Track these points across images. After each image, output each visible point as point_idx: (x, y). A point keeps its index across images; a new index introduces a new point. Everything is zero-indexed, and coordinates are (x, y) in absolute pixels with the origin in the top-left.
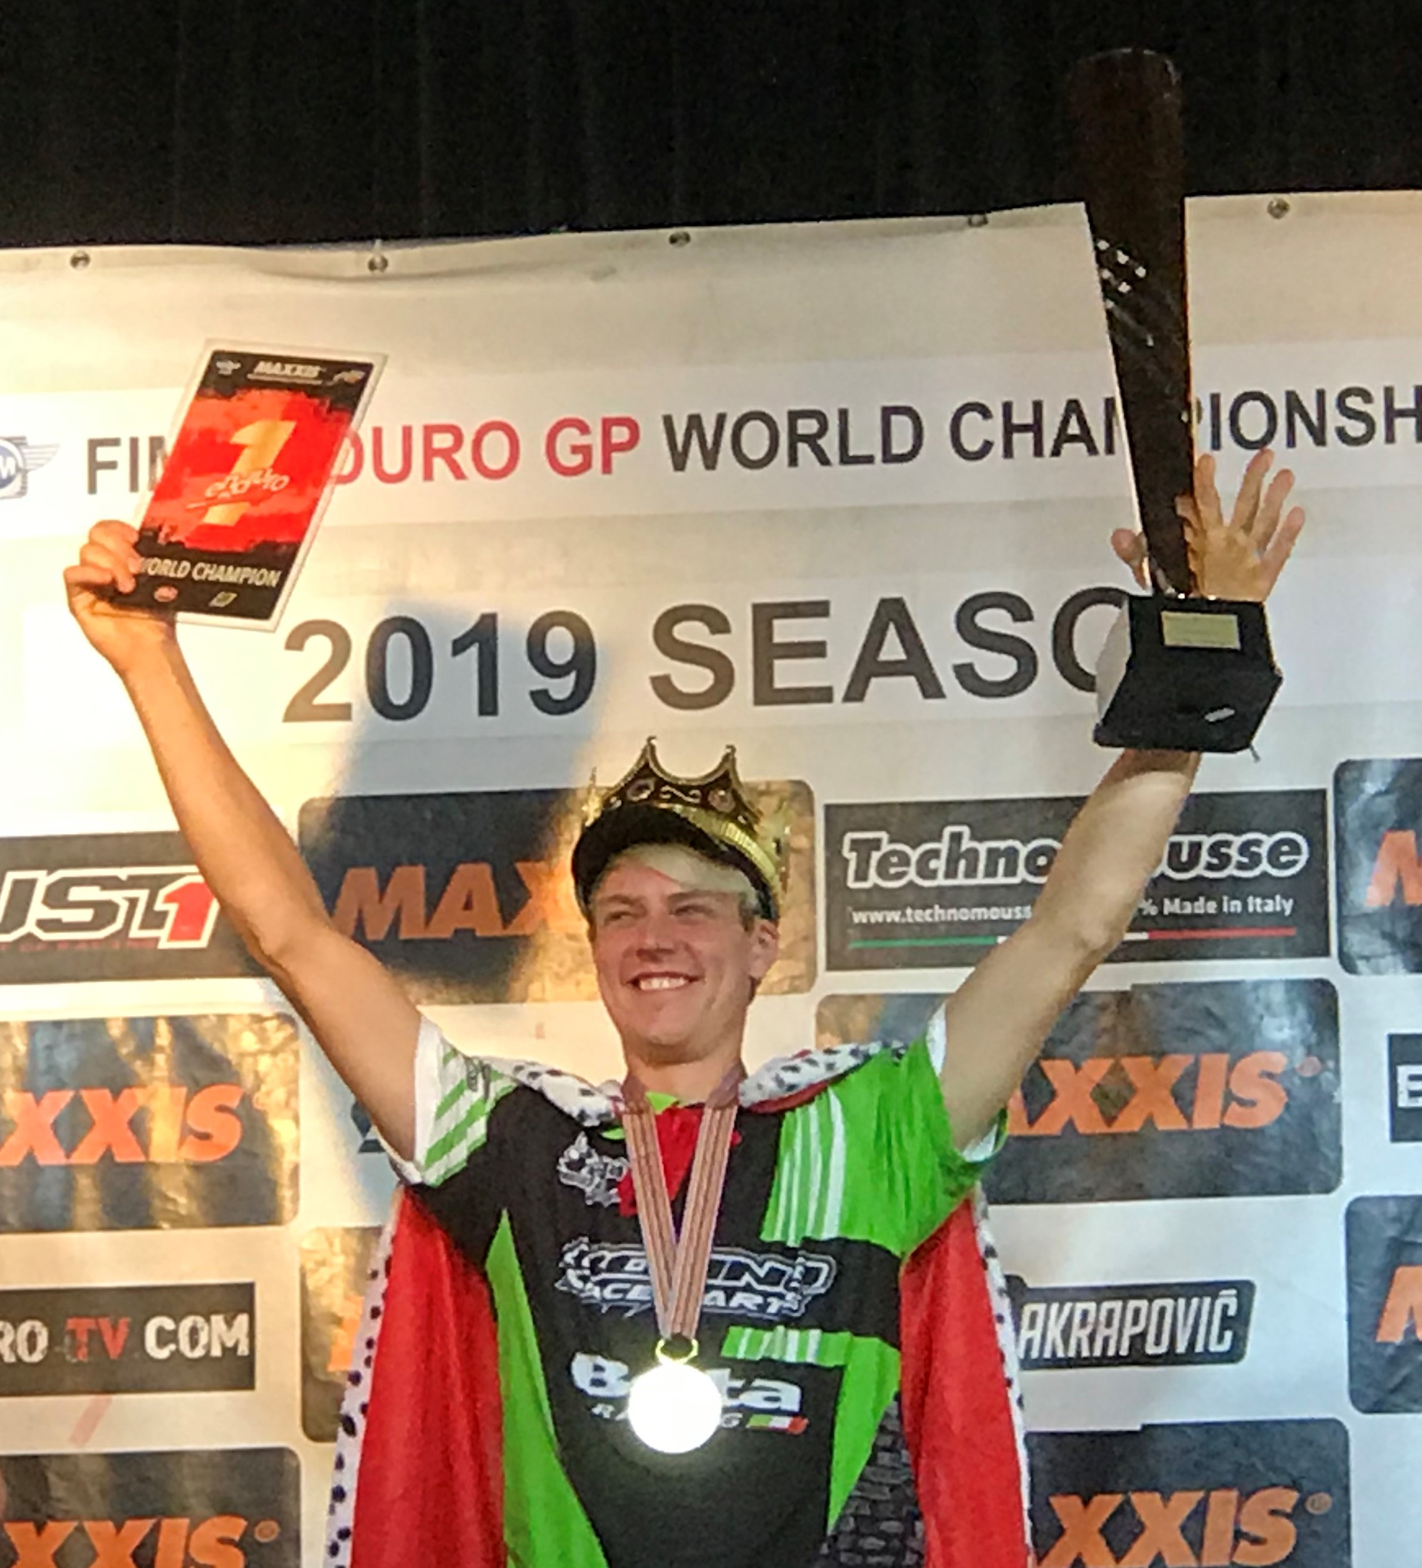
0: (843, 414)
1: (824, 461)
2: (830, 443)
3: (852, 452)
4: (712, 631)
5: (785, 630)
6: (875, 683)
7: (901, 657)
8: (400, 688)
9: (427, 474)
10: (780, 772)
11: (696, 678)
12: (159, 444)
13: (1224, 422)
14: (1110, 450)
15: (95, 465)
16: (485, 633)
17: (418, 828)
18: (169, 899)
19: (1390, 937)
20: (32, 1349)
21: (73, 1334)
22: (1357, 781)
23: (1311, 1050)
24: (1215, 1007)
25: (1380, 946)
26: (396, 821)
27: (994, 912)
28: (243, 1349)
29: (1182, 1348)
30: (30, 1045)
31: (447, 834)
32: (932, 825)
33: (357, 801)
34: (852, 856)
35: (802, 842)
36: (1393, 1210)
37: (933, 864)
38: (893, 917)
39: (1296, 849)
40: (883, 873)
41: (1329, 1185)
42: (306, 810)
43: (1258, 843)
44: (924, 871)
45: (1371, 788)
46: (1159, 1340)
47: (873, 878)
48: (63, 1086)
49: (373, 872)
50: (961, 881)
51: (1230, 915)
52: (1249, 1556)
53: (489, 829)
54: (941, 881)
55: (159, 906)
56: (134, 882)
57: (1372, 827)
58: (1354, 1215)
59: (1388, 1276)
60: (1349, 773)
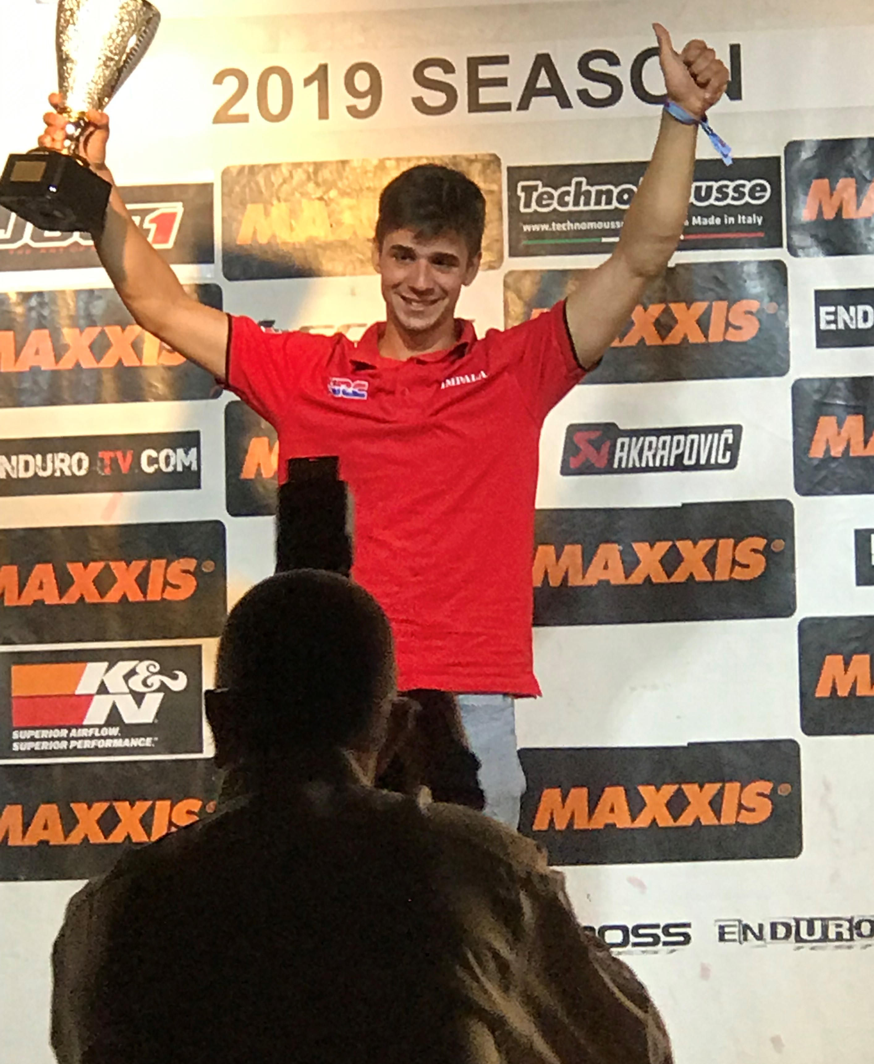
4: (446, 72)
5: (485, 72)
6: (534, 99)
7: (548, 85)
8: (275, 106)
10: (483, 149)
11: (437, 98)
16: (321, 75)
17: (285, 182)
18: (152, 221)
19: (814, 236)
20: (80, 467)
21: (102, 460)
22: (798, 152)
23: (772, 299)
24: (720, 276)
25: (809, 241)
26: (273, 178)
27: (600, 225)
28: (194, 467)
29: (703, 461)
30: (76, 303)
31: (302, 184)
32: (565, 177)
33: (252, 168)
34: (522, 195)
35: (495, 187)
36: (817, 385)
37: (567, 199)
38: (545, 227)
39: (764, 189)
40: (539, 203)
41: (782, 371)
42: (225, 173)
43: (743, 186)
44: (562, 203)
45: (805, 155)
46: (690, 458)
47: (534, 206)
48: (92, 323)
49: (261, 206)
50: (582, 208)
51: (728, 226)
52: (740, 574)
53: (325, 181)
54: (571, 208)
55: (146, 225)
56: (132, 212)
57: (806, 179)
58: (795, 389)
59: (814, 423)
60: (792, 148)
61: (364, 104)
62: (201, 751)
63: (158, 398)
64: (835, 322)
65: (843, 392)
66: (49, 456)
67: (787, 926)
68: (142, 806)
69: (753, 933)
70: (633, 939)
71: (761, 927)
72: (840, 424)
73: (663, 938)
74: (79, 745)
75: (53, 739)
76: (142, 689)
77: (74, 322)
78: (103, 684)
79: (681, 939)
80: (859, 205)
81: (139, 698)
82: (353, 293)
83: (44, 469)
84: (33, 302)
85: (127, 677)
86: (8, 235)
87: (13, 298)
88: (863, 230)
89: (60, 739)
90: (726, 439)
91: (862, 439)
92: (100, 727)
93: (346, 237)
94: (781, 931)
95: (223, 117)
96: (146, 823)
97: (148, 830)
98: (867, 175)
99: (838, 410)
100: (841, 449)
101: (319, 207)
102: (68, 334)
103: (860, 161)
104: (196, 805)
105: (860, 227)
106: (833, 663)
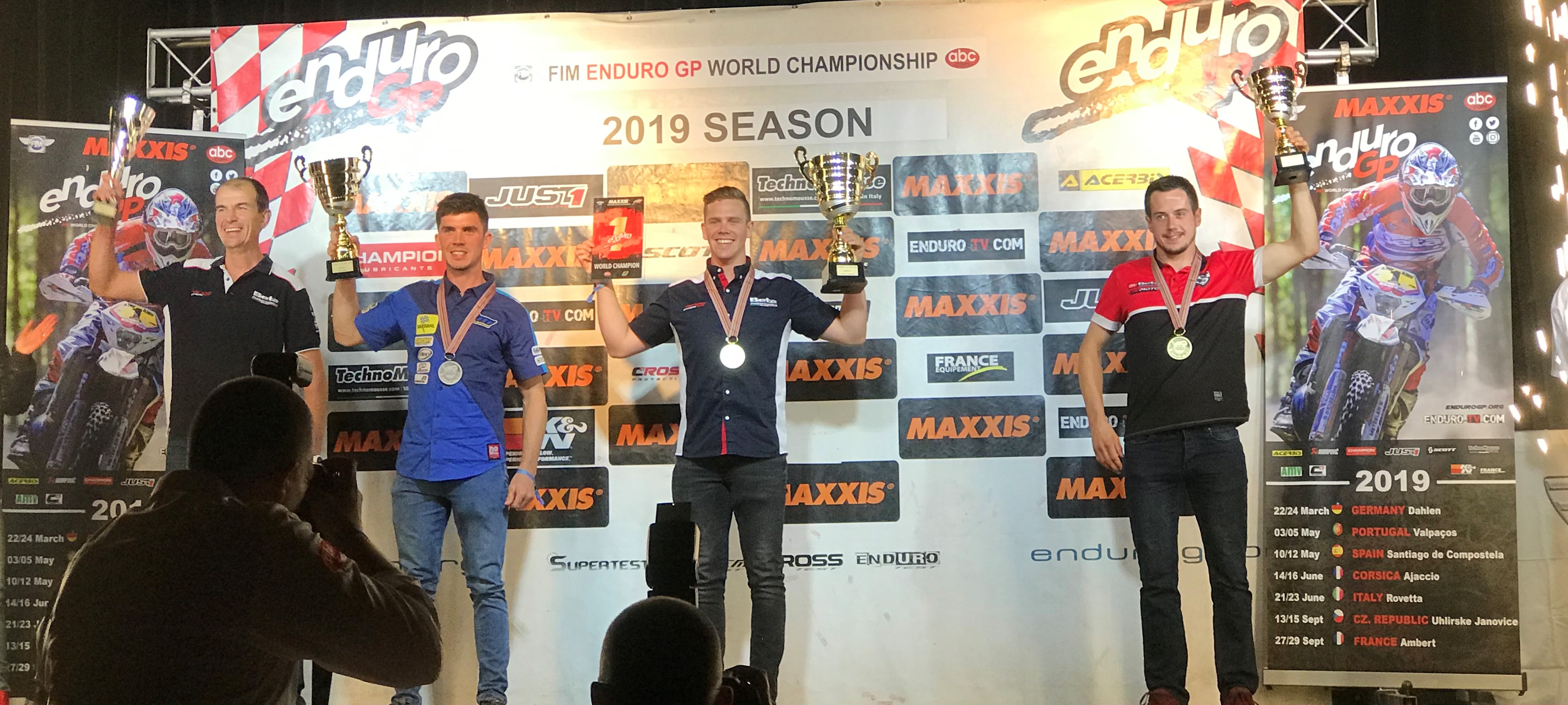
0: (758, 60)
1: (752, 73)
2: (754, 68)
3: (760, 70)
4: (722, 120)
5: (741, 120)
6: (766, 135)
7: (774, 127)
8: (635, 136)
9: (643, 76)
10: (740, 159)
11: (716, 133)
12: (568, 68)
13: (862, 62)
14: (831, 70)
15: (551, 73)
16: (658, 121)
17: (639, 174)
18: (572, 193)
19: (908, 205)
20: (534, 318)
21: (545, 314)
22: (900, 162)
23: (886, 237)
24: (860, 225)
25: (905, 208)
26: (634, 173)
27: (799, 199)
28: (592, 319)
30: (533, 234)
31: (649, 176)
32: (782, 174)
33: (623, 167)
34: (760, 183)
35: (746, 179)
36: (909, 281)
37: (782, 185)
38: (771, 199)
39: (882, 181)
40: (768, 187)
41: (891, 274)
42: (609, 169)
44: (780, 186)
45: (903, 164)
47: (766, 189)
48: (542, 246)
49: (627, 187)
50: (790, 189)
52: (869, 376)
53: (660, 175)
54: (784, 190)
55: (569, 196)
56: (562, 189)
57: (903, 176)
58: (898, 282)
59: (907, 299)
60: (897, 160)
61: (680, 136)
62: (593, 463)
63: (574, 284)
64: (918, 249)
65: (922, 284)
67: (892, 556)
68: (563, 491)
69: (874, 559)
70: (813, 562)
71: (878, 557)
72: (920, 301)
73: (829, 562)
76: (564, 431)
77: (532, 244)
79: (838, 562)
80: (930, 188)
81: (562, 436)
82: (674, 231)
84: (511, 233)
85: (557, 425)
86: (499, 200)
87: (501, 232)
91: (931, 308)
92: (542, 451)
93: (670, 203)
94: (889, 559)
95: (608, 141)
96: (566, 499)
97: (566, 503)
98: (935, 174)
99: (919, 294)
100: (921, 313)
101: (656, 187)
102: (529, 250)
103: (931, 167)
104: (590, 491)
105: (932, 202)
106: (916, 422)
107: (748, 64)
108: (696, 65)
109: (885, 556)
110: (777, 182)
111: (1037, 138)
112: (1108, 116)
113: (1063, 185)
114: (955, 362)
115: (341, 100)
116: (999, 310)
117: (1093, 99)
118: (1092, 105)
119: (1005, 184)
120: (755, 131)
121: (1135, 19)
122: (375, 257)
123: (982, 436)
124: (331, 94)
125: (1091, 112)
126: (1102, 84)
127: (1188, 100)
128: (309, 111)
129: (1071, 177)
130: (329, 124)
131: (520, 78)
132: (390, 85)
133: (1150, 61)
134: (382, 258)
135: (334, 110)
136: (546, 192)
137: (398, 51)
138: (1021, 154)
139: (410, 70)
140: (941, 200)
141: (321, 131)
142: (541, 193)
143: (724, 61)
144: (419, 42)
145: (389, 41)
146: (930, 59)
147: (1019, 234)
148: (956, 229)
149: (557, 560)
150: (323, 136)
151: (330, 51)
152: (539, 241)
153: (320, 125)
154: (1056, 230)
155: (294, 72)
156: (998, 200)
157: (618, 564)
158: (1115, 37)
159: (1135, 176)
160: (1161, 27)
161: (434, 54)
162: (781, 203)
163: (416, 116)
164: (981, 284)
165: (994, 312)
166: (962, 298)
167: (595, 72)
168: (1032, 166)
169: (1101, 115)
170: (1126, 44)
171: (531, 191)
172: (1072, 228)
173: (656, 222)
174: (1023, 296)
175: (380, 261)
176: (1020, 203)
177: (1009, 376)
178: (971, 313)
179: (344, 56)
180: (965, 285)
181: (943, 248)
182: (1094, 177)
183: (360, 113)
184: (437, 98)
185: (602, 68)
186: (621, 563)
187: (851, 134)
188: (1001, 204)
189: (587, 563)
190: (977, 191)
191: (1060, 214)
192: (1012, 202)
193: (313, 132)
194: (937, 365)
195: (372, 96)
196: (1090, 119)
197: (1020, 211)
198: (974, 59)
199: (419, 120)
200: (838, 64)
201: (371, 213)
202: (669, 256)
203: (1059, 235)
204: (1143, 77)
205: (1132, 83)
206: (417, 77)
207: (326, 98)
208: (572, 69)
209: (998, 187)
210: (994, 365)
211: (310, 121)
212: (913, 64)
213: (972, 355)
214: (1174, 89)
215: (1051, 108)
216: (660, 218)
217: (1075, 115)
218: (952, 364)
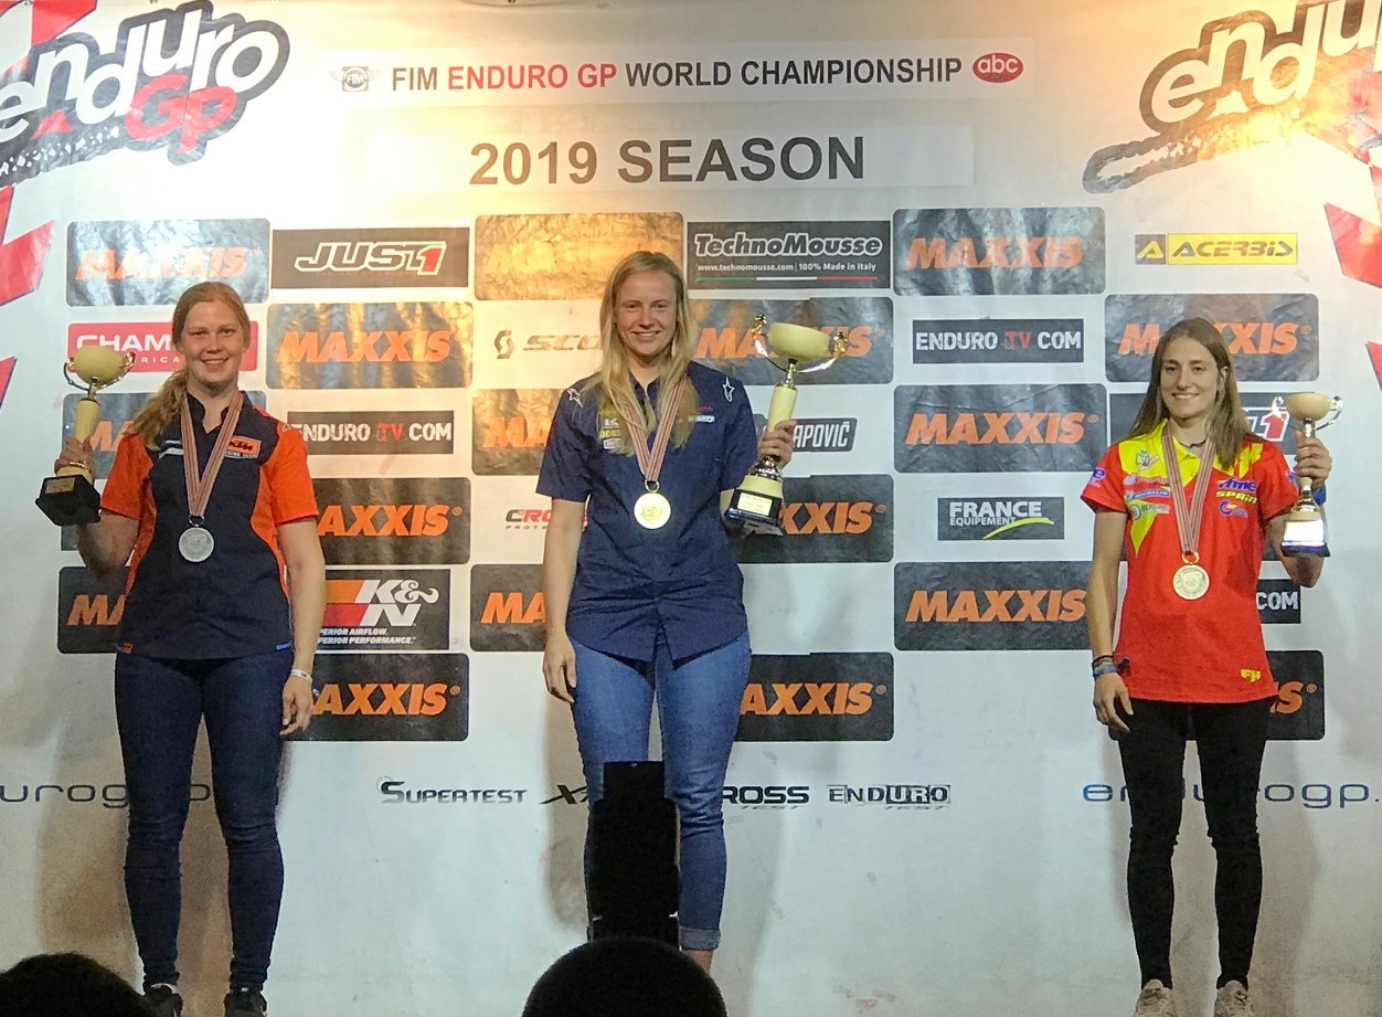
0: (698, 65)
1: (690, 83)
2: (693, 76)
3: (702, 80)
4: (644, 151)
5: (673, 152)
6: (709, 173)
7: (720, 163)
8: (517, 171)
9: (530, 85)
10: (669, 208)
11: (636, 170)
12: (421, 71)
13: (852, 72)
14: (806, 82)
15: (396, 79)
16: (552, 150)
17: (522, 228)
18: (422, 255)
19: (914, 281)
20: (363, 435)
21: (380, 430)
22: (903, 218)
23: (881, 325)
24: (843, 308)
25: (910, 284)
26: (514, 225)
27: (755, 268)
28: (449, 438)
29: (827, 445)
30: (365, 312)
31: (535, 230)
32: (730, 232)
33: (499, 217)
34: (698, 244)
35: (678, 237)
36: (913, 390)
37: (731, 247)
38: (714, 268)
39: (877, 244)
40: (710, 250)
42: (479, 220)
43: (863, 242)
45: (908, 220)
46: (817, 442)
47: (707, 252)
48: (377, 330)
49: (504, 246)
50: (742, 254)
51: (851, 271)
52: (852, 529)
53: (552, 229)
54: (734, 254)
55: (418, 257)
56: (408, 248)
57: (909, 237)
58: (897, 393)
59: (911, 417)
60: (899, 215)
61: (582, 173)
62: (448, 648)
63: (424, 386)
64: (928, 344)
65: (933, 397)
66: (341, 426)
67: (881, 791)
68: (402, 688)
69: (855, 795)
70: (765, 798)
72: (930, 420)
73: (788, 798)
74: (357, 641)
75: (337, 636)
76: (405, 601)
77: (362, 326)
78: (375, 595)
79: (802, 798)
80: (947, 258)
81: (402, 607)
82: (571, 312)
83: (337, 435)
84: (336, 310)
85: (394, 592)
86: (316, 262)
87: (318, 308)
88: (951, 278)
89: (342, 636)
90: (845, 429)
91: (945, 430)
92: (373, 628)
93: (567, 271)
94: (876, 795)
95: (478, 179)
96: (405, 700)
97: (406, 706)
98: (954, 237)
99: (929, 410)
100: (930, 438)
101: (547, 247)
102: (357, 336)
103: (949, 225)
104: (443, 688)
105: (948, 275)
106: (920, 597)
107: (684, 69)
108: (608, 71)
109: (871, 791)
110: (723, 244)
111: (1105, 187)
112: (1210, 156)
113: (1141, 256)
114: (978, 511)
115: (88, 113)
116: (1044, 437)
117: (1188, 131)
118: (1186, 140)
119: (1056, 253)
120: (693, 168)
121: (1251, 16)
122: (132, 342)
123: (1016, 619)
124: (73, 102)
125: (1185, 150)
126: (1202, 109)
127: (1326, 136)
128: (40, 128)
129: (1154, 245)
130: (68, 148)
131: (351, 84)
132: (158, 91)
133: (1272, 77)
134: (143, 345)
135: (77, 127)
136: (385, 252)
137: (171, 43)
138: (1080, 209)
139: (189, 71)
140: (963, 274)
141: (58, 157)
142: (377, 252)
143: (649, 66)
144: (203, 30)
145: (158, 28)
146: (951, 67)
147: (1076, 325)
148: (983, 317)
149: (390, 788)
150: (60, 165)
151: (74, 40)
152: (374, 322)
153: (55, 147)
154: (1130, 322)
155: (18, 70)
156: (1046, 276)
157: (480, 795)
158: (1221, 42)
159: (1247, 244)
160: (1290, 29)
161: (225, 47)
162: (728, 273)
163: (197, 138)
164: (1019, 398)
165: (1036, 438)
166: (990, 417)
167: (460, 77)
168: (1096, 226)
169: (1199, 154)
170: (1237, 51)
171: (364, 250)
172: (1153, 319)
173: (545, 298)
174: (1080, 416)
175: (140, 349)
176: (1077, 280)
177: (1057, 532)
178: (1003, 439)
179: (93, 48)
180: (995, 399)
181: (964, 344)
182: (1187, 245)
183: (115, 132)
184: (229, 111)
185: (471, 71)
186: (485, 793)
187: (833, 175)
188: (1050, 281)
189: (434, 792)
190: (1014, 263)
191: (1135, 298)
192: (1066, 279)
193: (46, 158)
194: (953, 514)
195: (132, 105)
196: (1183, 161)
197: (1078, 293)
198: (1015, 69)
199: (202, 145)
200: (816, 73)
201: (128, 277)
202: (563, 349)
203: (1133, 329)
204: (1262, 100)
205: (1243, 109)
206: (199, 81)
207: (66, 108)
208: (427, 73)
209: (1046, 257)
210: (1035, 516)
211: (40, 143)
212: (925, 75)
213: (1004, 500)
214: (1307, 119)
215: (1127, 143)
216: (552, 292)
217: (1161, 153)
218: (975, 514)
